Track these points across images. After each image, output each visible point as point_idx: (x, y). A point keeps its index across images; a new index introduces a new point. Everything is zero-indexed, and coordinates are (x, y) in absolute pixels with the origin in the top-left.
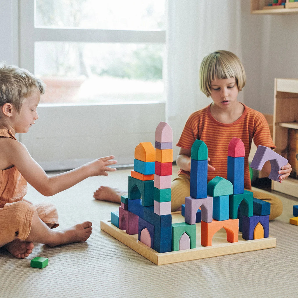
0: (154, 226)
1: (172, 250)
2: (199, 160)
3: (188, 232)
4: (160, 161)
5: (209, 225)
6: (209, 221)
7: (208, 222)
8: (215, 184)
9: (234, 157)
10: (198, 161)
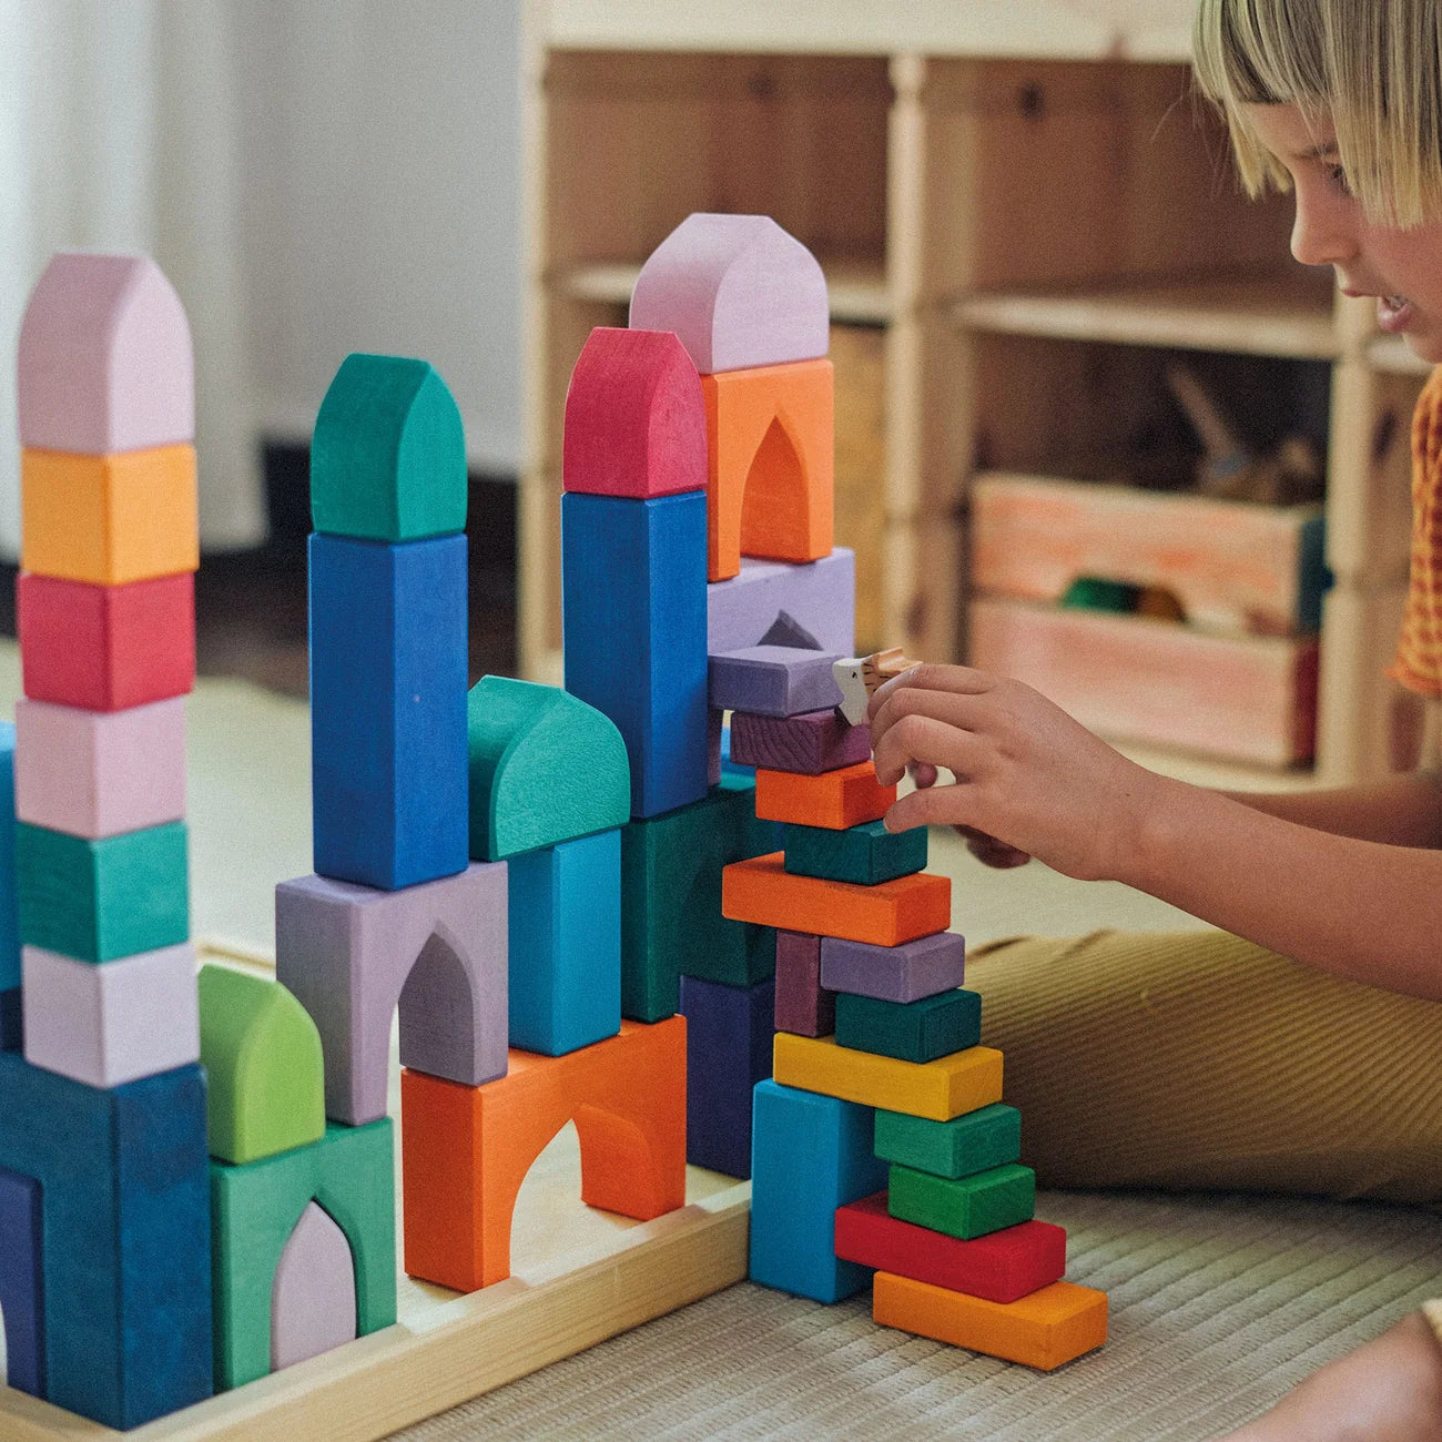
0: (38, 1188)
1: (221, 1384)
2: (404, 533)
3: (337, 1193)
4: (92, 574)
5: (486, 1102)
6: (483, 1065)
7: (483, 1083)
8: (503, 747)
9: (640, 500)
10: (397, 550)
